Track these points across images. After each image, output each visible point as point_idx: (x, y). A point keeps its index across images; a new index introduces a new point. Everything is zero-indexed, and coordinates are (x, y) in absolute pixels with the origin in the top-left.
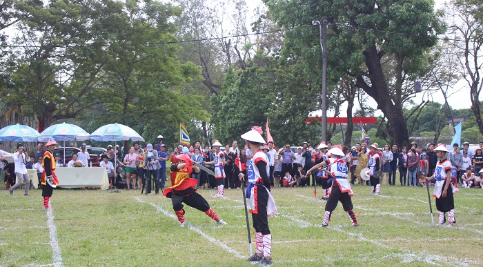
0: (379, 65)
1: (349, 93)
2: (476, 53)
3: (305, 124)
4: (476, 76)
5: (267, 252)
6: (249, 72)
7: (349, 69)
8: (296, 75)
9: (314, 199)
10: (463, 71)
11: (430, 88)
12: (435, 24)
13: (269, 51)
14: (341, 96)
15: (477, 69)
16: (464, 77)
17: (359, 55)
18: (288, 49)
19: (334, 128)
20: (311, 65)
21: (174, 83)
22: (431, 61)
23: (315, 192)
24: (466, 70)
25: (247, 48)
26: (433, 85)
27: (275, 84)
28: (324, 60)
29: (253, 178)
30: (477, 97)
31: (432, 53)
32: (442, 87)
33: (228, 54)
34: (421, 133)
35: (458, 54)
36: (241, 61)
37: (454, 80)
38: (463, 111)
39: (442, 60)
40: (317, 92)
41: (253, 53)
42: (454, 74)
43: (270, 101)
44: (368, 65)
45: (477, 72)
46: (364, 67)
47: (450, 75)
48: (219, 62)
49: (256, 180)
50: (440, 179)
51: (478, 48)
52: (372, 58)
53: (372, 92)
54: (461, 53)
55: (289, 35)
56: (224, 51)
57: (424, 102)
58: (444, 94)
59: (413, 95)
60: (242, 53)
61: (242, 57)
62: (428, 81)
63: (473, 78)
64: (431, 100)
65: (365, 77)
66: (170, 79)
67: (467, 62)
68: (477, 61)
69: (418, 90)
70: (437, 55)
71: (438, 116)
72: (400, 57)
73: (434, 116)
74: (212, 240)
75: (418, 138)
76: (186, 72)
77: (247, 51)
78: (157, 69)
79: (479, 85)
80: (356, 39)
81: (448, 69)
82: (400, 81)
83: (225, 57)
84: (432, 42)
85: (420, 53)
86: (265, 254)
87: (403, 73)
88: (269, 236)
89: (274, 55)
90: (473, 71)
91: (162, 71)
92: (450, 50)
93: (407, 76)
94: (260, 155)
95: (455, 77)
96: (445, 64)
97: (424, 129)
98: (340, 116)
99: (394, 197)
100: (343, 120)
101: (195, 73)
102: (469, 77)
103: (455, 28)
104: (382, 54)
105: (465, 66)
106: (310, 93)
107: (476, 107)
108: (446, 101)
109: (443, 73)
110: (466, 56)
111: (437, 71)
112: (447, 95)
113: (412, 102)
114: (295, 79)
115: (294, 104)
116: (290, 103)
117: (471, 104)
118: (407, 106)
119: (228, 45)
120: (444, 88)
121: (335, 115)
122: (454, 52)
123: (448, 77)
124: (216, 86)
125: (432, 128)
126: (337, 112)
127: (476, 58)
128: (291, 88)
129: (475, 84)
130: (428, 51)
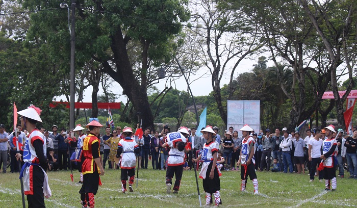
0: (125, 51)
1: (94, 77)
2: (217, 41)
3: (49, 109)
4: (217, 64)
7: (95, 53)
8: (41, 58)
10: (204, 59)
11: (173, 75)
12: (180, 12)
13: (11, 34)
14: (86, 81)
15: (218, 56)
16: (206, 64)
17: (105, 38)
18: (34, 33)
20: (57, 52)
22: (175, 47)
23: (72, 176)
24: (208, 57)
26: (176, 72)
27: (18, 67)
28: (72, 43)
29: (29, 157)
30: (218, 84)
31: (176, 40)
32: (185, 74)
34: (163, 119)
35: (200, 42)
37: (195, 67)
38: (202, 98)
39: (185, 47)
40: (61, 76)
42: (196, 61)
43: (13, 85)
44: (114, 50)
45: (218, 60)
46: (110, 52)
47: (192, 62)
49: (32, 159)
51: (219, 37)
52: (118, 44)
53: (117, 77)
54: (202, 41)
55: (35, 18)
57: (167, 88)
58: (187, 81)
59: (157, 81)
62: (172, 68)
63: (214, 65)
64: (174, 88)
65: (110, 62)
67: (209, 50)
68: (218, 49)
69: (162, 77)
70: (181, 42)
71: (177, 102)
72: (145, 45)
73: (173, 102)
75: (160, 124)
79: (220, 73)
80: (102, 24)
81: (190, 56)
82: (145, 67)
84: (176, 29)
85: (166, 39)
87: (148, 59)
89: (16, 38)
90: (215, 59)
92: (192, 37)
93: (153, 62)
94: (38, 134)
95: (197, 64)
96: (187, 51)
97: (163, 115)
99: (150, 180)
100: (87, 105)
102: (210, 65)
103: (197, 16)
104: (128, 39)
105: (206, 54)
106: (54, 77)
107: (218, 94)
108: (189, 87)
109: (185, 61)
110: (208, 42)
111: (180, 58)
112: (190, 82)
113: (155, 88)
114: (39, 63)
115: (39, 87)
116: (34, 87)
117: (212, 90)
118: (150, 92)
120: (187, 75)
121: (79, 100)
122: (196, 40)
123: (192, 65)
125: (172, 114)
126: (81, 98)
127: (217, 46)
128: (35, 72)
129: (217, 71)
130: (172, 38)
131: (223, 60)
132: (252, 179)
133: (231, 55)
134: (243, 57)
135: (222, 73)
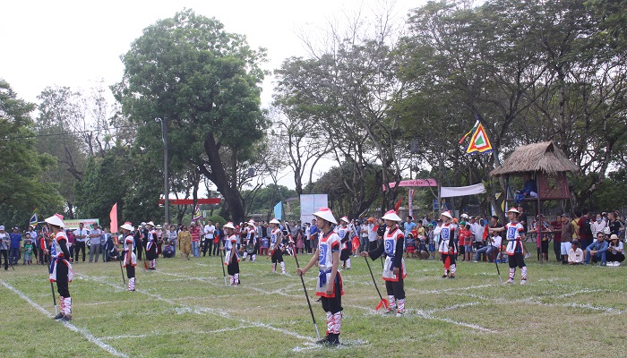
0: (218, 155)
1: (194, 178)
2: (298, 144)
4: (299, 163)
5: (67, 311)
6: (109, 160)
10: (288, 159)
11: (263, 173)
12: (262, 121)
15: (299, 157)
16: (290, 163)
17: (200, 145)
19: (186, 208)
21: (31, 173)
24: (290, 158)
25: (107, 139)
26: (266, 171)
29: (56, 253)
30: (300, 180)
33: (90, 145)
35: (284, 145)
36: (102, 151)
37: (283, 166)
38: (291, 191)
41: (113, 143)
42: (282, 161)
44: (208, 155)
45: (299, 160)
47: (280, 162)
48: (84, 150)
49: (58, 254)
50: (228, 250)
51: (299, 140)
52: (211, 148)
55: (141, 131)
56: (86, 142)
57: (259, 184)
59: (249, 179)
60: (103, 143)
61: (103, 147)
63: (296, 165)
65: (205, 165)
66: (27, 168)
67: (291, 152)
68: (299, 151)
69: (253, 175)
70: (265, 146)
76: (43, 162)
77: (107, 143)
78: (16, 159)
79: (301, 171)
80: (196, 133)
81: (277, 157)
82: (235, 168)
83: (88, 148)
84: (259, 136)
85: (250, 144)
86: (66, 313)
88: (69, 299)
90: (296, 159)
91: (20, 161)
93: (241, 164)
95: (284, 163)
100: (190, 201)
101: (52, 163)
102: (293, 165)
103: (281, 123)
104: (219, 145)
105: (289, 155)
107: (299, 188)
109: (274, 161)
110: (290, 147)
111: (269, 159)
113: (250, 185)
117: (295, 186)
118: (246, 188)
119: (90, 137)
120: (274, 173)
121: (187, 197)
123: (278, 164)
124: (80, 173)
126: (188, 194)
127: (298, 148)
128: (144, 175)
129: (298, 169)
130: (257, 143)
131: (303, 160)
133: (310, 155)
134: (320, 156)
135: (303, 171)
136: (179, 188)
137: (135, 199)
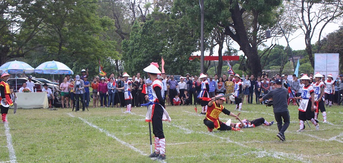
0: (241, 19)
1: (220, 38)
2: (309, 10)
3: (188, 61)
4: (309, 27)
5: (162, 151)
6: (149, 24)
7: (220, 21)
8: (182, 26)
9: (195, 114)
10: (300, 23)
11: (277, 35)
13: (163, 9)
14: (214, 41)
15: (310, 21)
16: (301, 27)
17: (226, 12)
18: (176, 7)
19: (209, 64)
20: (193, 19)
21: (94, 31)
22: (277, 16)
23: (196, 109)
24: (302, 22)
25: (147, 7)
26: (279, 33)
27: (168, 32)
28: (202, 15)
29: (152, 98)
30: (309, 42)
31: (278, 10)
32: (286, 35)
33: (133, 11)
34: (271, 67)
35: (297, 11)
36: (142, 16)
37: (293, 29)
38: (300, 51)
39: (285, 15)
40: (197, 38)
41: (151, 10)
42: (294, 25)
43: (164, 45)
44: (234, 19)
45: (310, 24)
46: (231, 22)
47: (291, 26)
48: (127, 17)
49: (154, 100)
51: (310, 7)
52: (236, 14)
53: (236, 38)
54: (298, 10)
56: (130, 9)
57: (272, 45)
58: (287, 39)
59: (265, 40)
60: (143, 10)
61: (144, 13)
62: (276, 30)
63: (307, 28)
64: (277, 44)
65: (231, 28)
66: (92, 29)
67: (303, 17)
68: (310, 16)
69: (269, 37)
70: (282, 11)
71: (282, 55)
72: (256, 13)
73: (279, 55)
74: (123, 143)
75: (268, 71)
76: (104, 24)
77: (147, 9)
78: (83, 21)
79: (311, 33)
81: (289, 21)
82: (256, 30)
83: (131, 14)
84: (278, 2)
85: (270, 10)
86: (161, 152)
87: (258, 25)
88: (164, 140)
89: (166, 12)
90: (307, 23)
91: (86, 23)
92: (291, 8)
93: (261, 27)
94: (157, 82)
95: (294, 27)
96: (287, 18)
97: (272, 64)
98: (213, 55)
100: (215, 58)
101: (110, 25)
102: (304, 28)
104: (243, 10)
105: (301, 19)
106: (192, 39)
107: (309, 49)
108: (288, 44)
109: (286, 25)
110: (302, 12)
111: (282, 23)
112: (289, 40)
113: (264, 45)
114: (181, 29)
115: (181, 47)
116: (178, 46)
117: (305, 46)
118: (261, 48)
119: (133, 5)
120: (287, 35)
121: (210, 55)
122: (294, 10)
123: (290, 28)
124: (125, 34)
125: (278, 64)
126: (211, 52)
127: (309, 14)
128: (179, 35)
129: (309, 32)
130: (275, 9)
131: (313, 24)
132: (322, 112)
133: (319, 20)
134: (328, 21)
135: (313, 33)
136: (204, 47)
137: (171, 56)
